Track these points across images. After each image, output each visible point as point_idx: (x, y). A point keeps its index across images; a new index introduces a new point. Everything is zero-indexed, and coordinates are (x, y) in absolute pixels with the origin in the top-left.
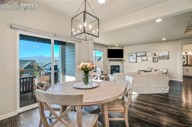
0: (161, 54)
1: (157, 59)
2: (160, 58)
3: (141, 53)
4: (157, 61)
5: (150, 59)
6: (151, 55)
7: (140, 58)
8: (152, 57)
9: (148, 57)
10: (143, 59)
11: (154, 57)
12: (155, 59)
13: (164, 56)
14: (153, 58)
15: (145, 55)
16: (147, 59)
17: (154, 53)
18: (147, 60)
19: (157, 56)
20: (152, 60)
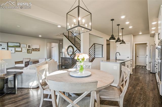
0: (34, 47)
1: (31, 50)
2: (33, 50)
3: (14, 44)
4: (31, 52)
5: (25, 50)
6: (26, 47)
7: (13, 49)
8: (26, 49)
9: (23, 48)
10: (16, 50)
11: (28, 48)
12: (29, 50)
13: (36, 48)
14: (28, 50)
15: (19, 46)
16: (21, 50)
17: (28, 46)
18: (22, 52)
19: (31, 48)
20: (26, 52)
